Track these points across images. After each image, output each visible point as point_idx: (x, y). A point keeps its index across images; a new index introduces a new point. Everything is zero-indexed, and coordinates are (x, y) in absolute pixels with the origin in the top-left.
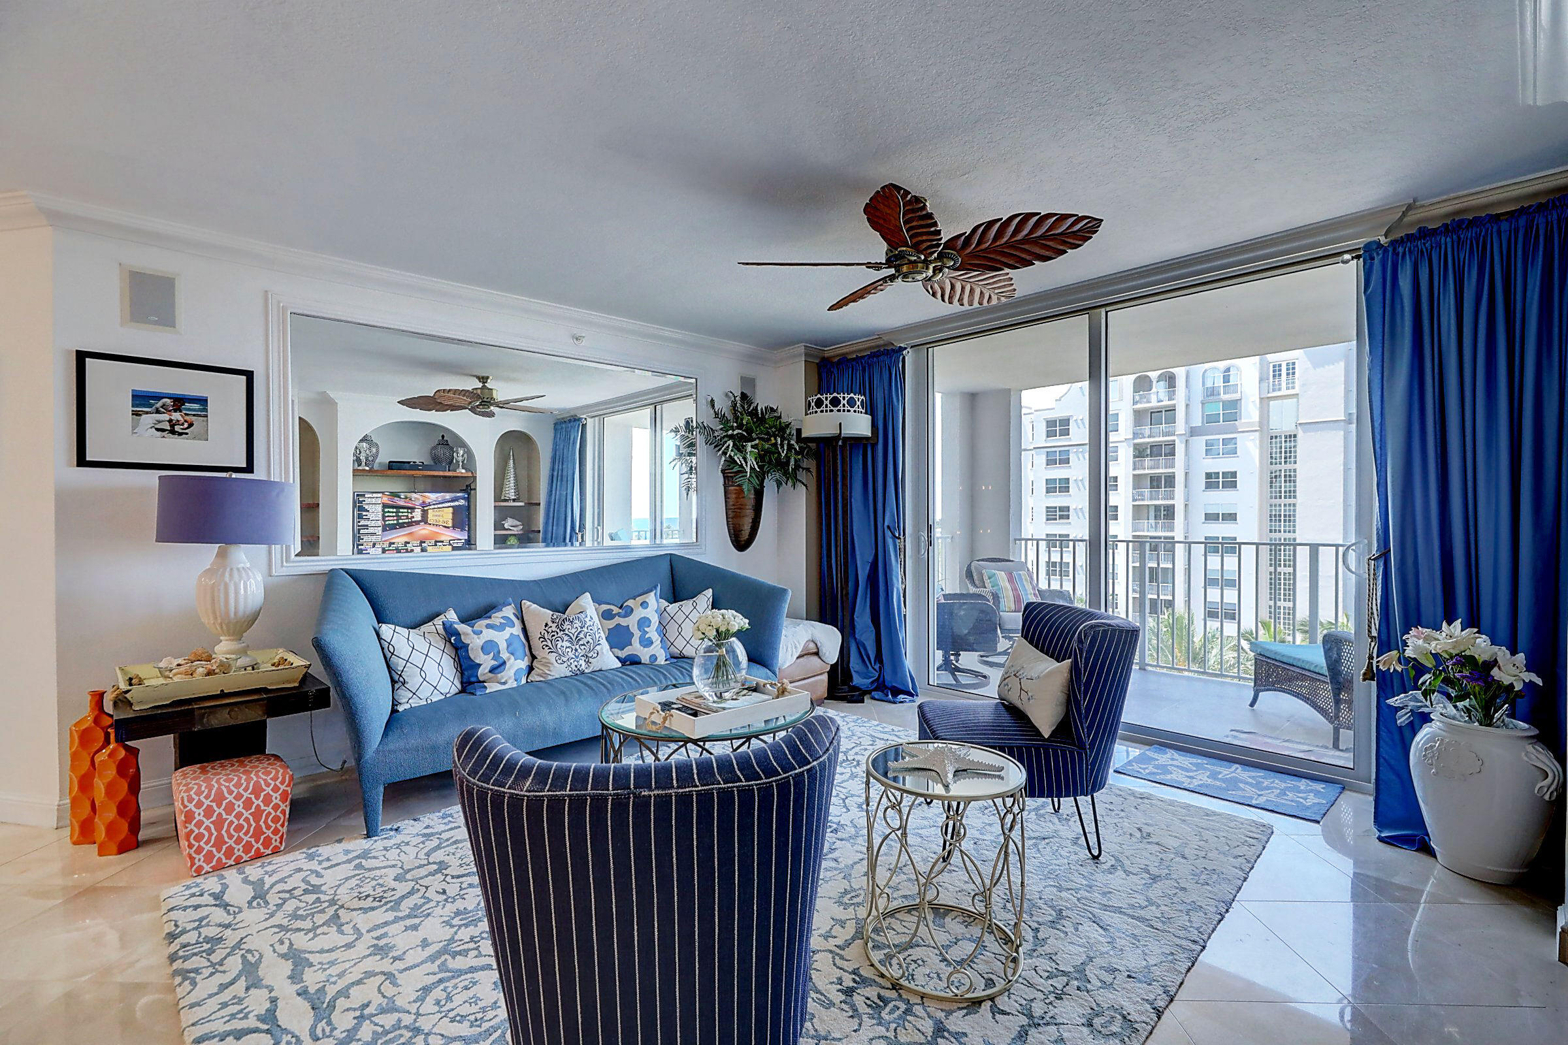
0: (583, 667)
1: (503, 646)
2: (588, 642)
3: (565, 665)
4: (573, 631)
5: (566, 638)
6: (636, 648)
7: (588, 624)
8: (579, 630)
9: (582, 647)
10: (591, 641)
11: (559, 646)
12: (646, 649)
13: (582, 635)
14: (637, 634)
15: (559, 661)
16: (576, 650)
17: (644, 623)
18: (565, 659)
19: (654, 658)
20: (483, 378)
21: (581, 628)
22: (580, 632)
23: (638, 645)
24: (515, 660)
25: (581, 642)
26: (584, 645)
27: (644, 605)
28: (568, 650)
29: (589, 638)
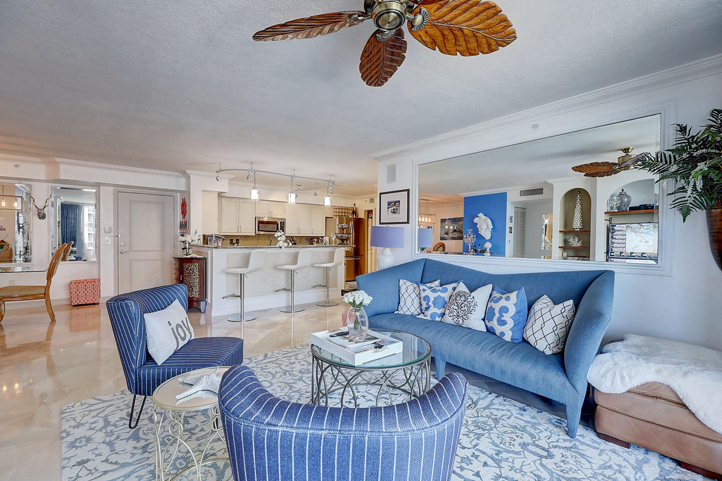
0: (460, 323)
1: (432, 299)
2: (465, 310)
3: (451, 318)
4: (460, 302)
5: (456, 304)
6: (494, 324)
7: (469, 300)
8: (463, 302)
9: (462, 312)
10: (467, 310)
11: (452, 307)
12: (499, 327)
13: (463, 305)
14: (497, 315)
15: (449, 315)
16: (458, 312)
17: (504, 310)
18: (452, 315)
19: (503, 334)
20: (625, 149)
21: (464, 301)
22: (463, 303)
23: (496, 322)
24: (434, 307)
25: (462, 309)
26: (463, 311)
27: (508, 299)
28: (455, 311)
29: (466, 308)
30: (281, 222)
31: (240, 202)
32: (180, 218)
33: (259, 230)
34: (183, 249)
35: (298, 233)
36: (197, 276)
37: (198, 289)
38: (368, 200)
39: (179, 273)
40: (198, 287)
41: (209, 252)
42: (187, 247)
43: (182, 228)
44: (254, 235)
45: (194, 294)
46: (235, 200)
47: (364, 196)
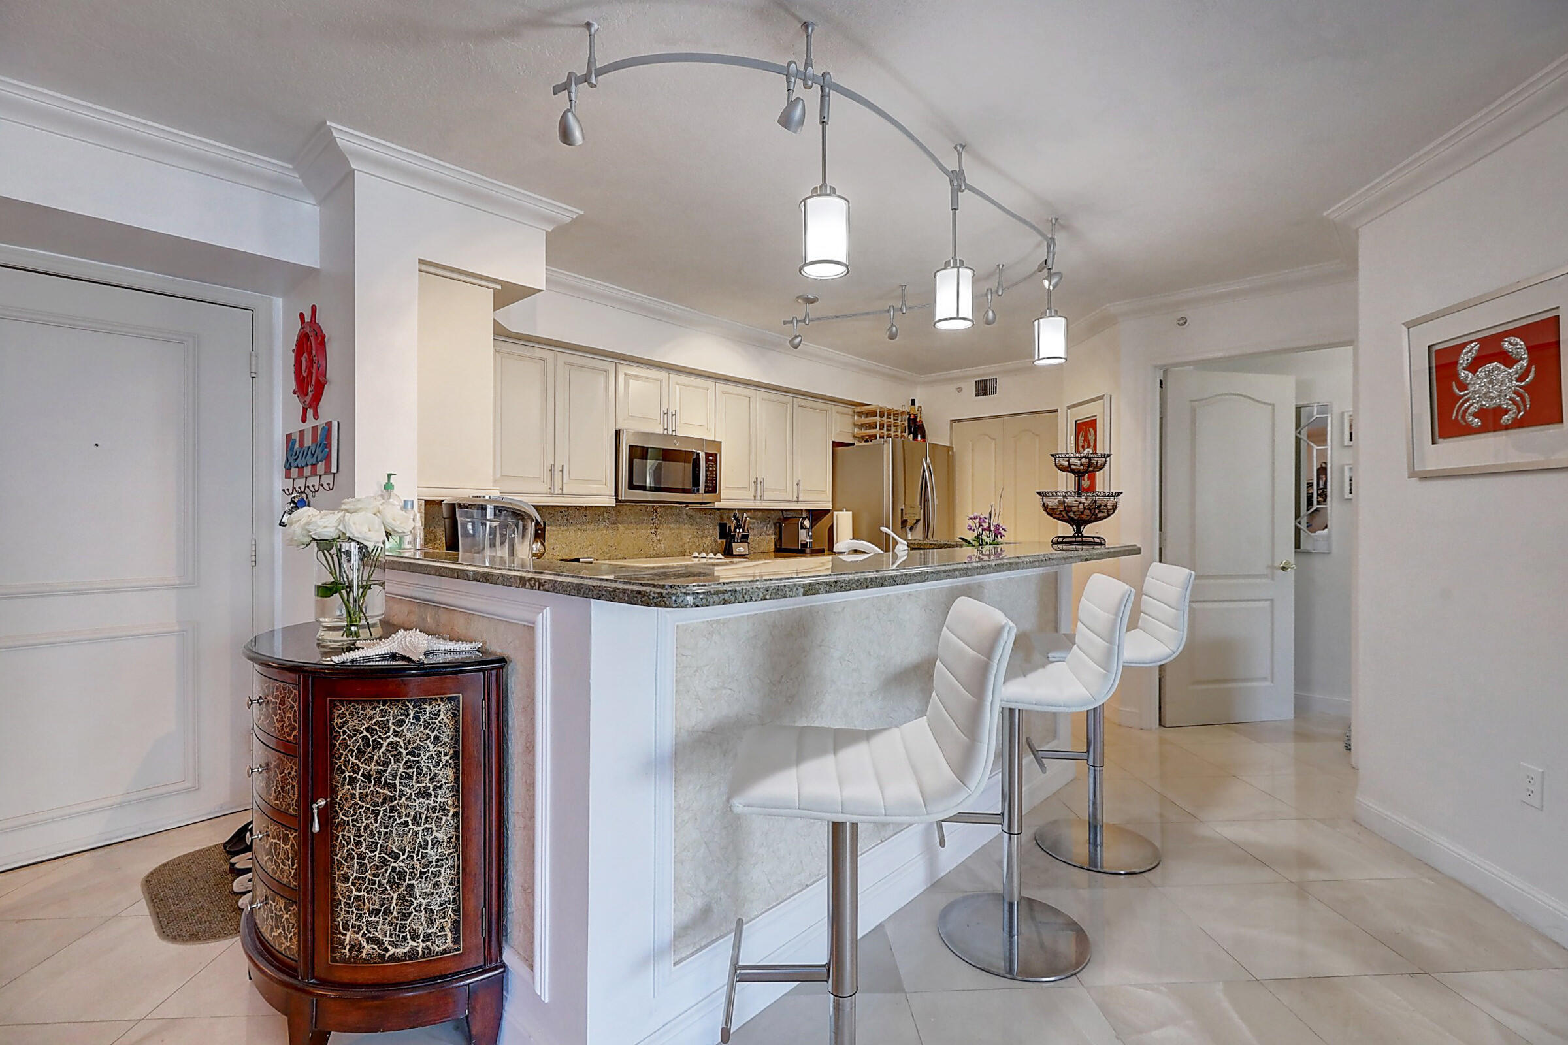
30: (707, 455)
31: (560, 363)
32: (285, 420)
33: (631, 486)
34: (325, 591)
35: (755, 499)
36: (444, 797)
37: (447, 892)
38: (970, 388)
39: (302, 777)
40: (445, 874)
41: (545, 621)
42: (355, 577)
43: (301, 469)
44: (613, 503)
45: (422, 929)
46: (539, 352)
47: (954, 373)
